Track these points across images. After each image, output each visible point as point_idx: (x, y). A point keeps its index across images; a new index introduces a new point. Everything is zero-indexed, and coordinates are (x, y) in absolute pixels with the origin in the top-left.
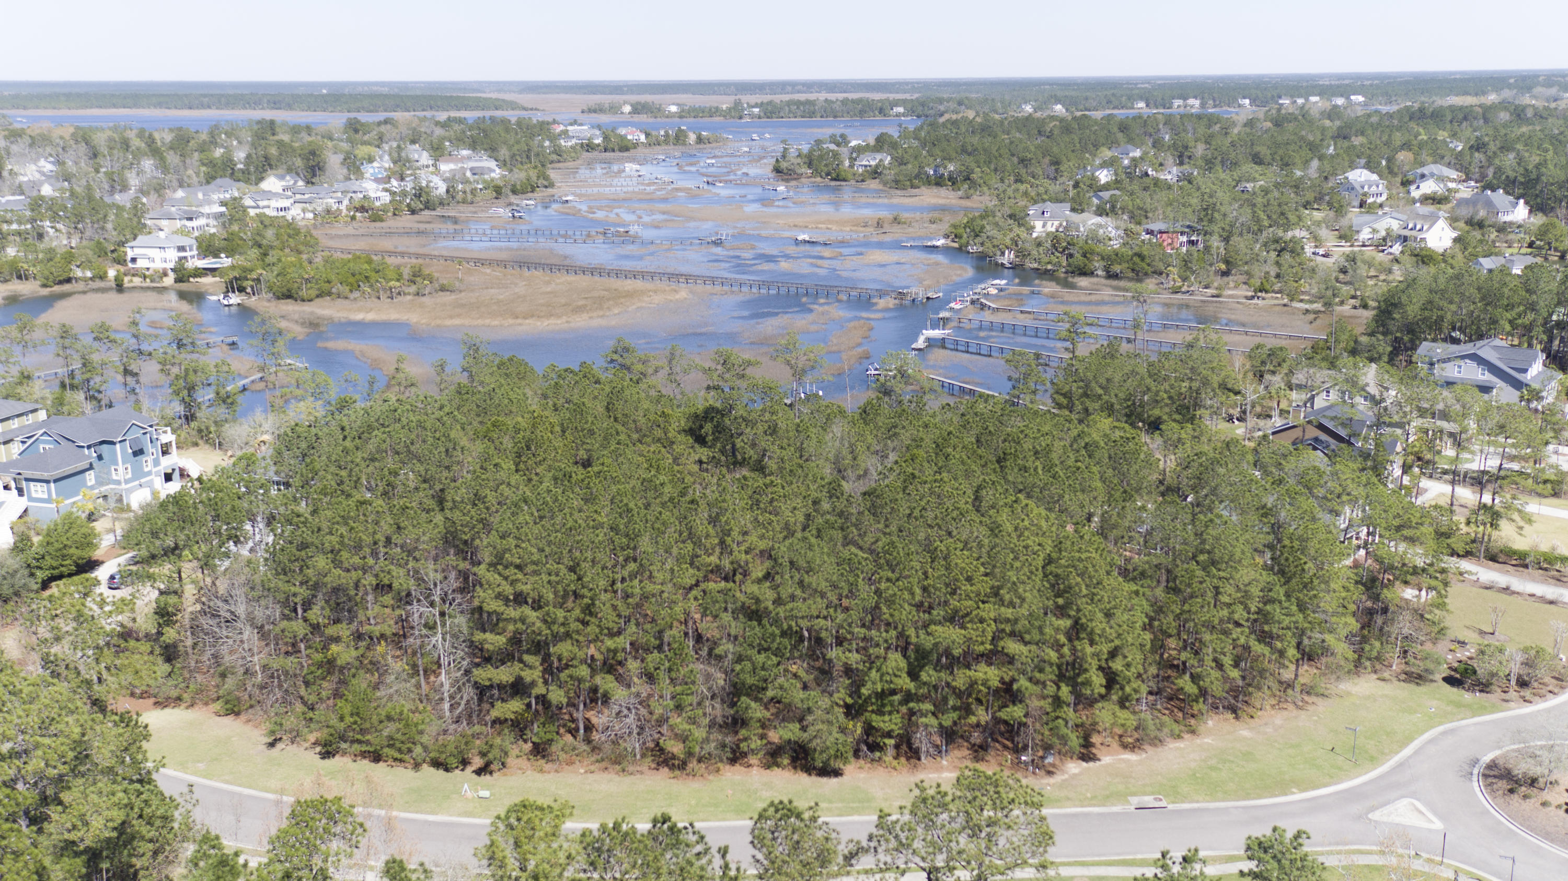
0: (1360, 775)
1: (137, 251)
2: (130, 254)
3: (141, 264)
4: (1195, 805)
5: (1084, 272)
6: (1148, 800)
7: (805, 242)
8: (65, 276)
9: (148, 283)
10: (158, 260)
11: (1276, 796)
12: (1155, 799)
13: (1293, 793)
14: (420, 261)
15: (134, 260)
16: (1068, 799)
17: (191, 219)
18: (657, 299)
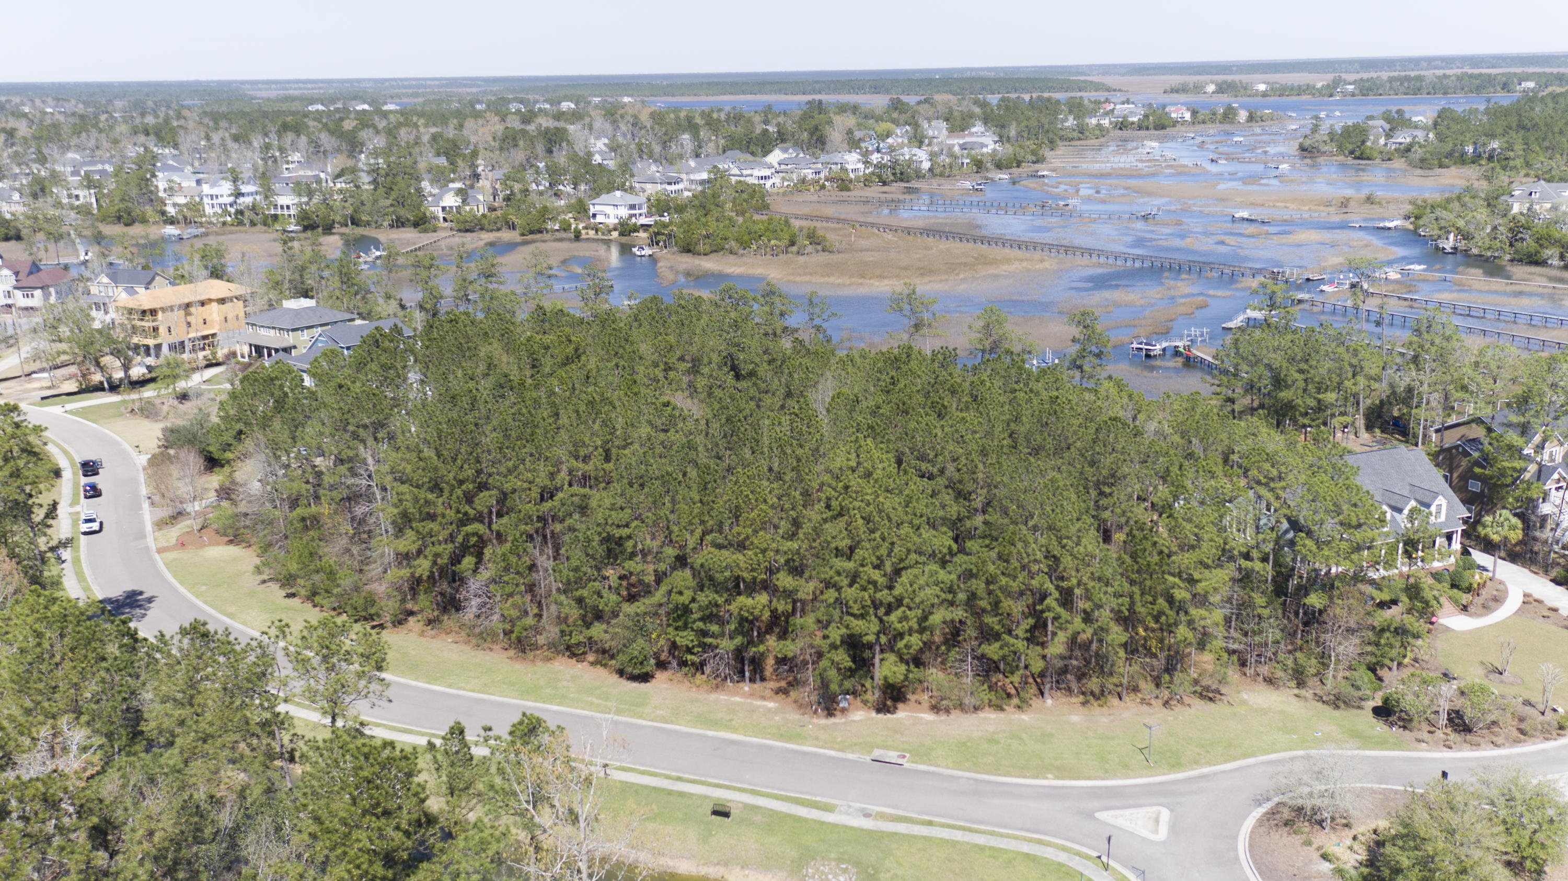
0: (1141, 777)
1: (598, 208)
2: (592, 210)
3: (600, 219)
4: (932, 769)
5: (1534, 260)
6: (892, 756)
7: (1243, 219)
8: (537, 227)
9: (600, 236)
10: (612, 216)
11: (1025, 777)
12: (899, 756)
13: (1047, 778)
14: (815, 224)
15: (594, 216)
16: (817, 738)
17: (669, 184)
18: (1015, 267)
